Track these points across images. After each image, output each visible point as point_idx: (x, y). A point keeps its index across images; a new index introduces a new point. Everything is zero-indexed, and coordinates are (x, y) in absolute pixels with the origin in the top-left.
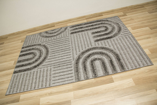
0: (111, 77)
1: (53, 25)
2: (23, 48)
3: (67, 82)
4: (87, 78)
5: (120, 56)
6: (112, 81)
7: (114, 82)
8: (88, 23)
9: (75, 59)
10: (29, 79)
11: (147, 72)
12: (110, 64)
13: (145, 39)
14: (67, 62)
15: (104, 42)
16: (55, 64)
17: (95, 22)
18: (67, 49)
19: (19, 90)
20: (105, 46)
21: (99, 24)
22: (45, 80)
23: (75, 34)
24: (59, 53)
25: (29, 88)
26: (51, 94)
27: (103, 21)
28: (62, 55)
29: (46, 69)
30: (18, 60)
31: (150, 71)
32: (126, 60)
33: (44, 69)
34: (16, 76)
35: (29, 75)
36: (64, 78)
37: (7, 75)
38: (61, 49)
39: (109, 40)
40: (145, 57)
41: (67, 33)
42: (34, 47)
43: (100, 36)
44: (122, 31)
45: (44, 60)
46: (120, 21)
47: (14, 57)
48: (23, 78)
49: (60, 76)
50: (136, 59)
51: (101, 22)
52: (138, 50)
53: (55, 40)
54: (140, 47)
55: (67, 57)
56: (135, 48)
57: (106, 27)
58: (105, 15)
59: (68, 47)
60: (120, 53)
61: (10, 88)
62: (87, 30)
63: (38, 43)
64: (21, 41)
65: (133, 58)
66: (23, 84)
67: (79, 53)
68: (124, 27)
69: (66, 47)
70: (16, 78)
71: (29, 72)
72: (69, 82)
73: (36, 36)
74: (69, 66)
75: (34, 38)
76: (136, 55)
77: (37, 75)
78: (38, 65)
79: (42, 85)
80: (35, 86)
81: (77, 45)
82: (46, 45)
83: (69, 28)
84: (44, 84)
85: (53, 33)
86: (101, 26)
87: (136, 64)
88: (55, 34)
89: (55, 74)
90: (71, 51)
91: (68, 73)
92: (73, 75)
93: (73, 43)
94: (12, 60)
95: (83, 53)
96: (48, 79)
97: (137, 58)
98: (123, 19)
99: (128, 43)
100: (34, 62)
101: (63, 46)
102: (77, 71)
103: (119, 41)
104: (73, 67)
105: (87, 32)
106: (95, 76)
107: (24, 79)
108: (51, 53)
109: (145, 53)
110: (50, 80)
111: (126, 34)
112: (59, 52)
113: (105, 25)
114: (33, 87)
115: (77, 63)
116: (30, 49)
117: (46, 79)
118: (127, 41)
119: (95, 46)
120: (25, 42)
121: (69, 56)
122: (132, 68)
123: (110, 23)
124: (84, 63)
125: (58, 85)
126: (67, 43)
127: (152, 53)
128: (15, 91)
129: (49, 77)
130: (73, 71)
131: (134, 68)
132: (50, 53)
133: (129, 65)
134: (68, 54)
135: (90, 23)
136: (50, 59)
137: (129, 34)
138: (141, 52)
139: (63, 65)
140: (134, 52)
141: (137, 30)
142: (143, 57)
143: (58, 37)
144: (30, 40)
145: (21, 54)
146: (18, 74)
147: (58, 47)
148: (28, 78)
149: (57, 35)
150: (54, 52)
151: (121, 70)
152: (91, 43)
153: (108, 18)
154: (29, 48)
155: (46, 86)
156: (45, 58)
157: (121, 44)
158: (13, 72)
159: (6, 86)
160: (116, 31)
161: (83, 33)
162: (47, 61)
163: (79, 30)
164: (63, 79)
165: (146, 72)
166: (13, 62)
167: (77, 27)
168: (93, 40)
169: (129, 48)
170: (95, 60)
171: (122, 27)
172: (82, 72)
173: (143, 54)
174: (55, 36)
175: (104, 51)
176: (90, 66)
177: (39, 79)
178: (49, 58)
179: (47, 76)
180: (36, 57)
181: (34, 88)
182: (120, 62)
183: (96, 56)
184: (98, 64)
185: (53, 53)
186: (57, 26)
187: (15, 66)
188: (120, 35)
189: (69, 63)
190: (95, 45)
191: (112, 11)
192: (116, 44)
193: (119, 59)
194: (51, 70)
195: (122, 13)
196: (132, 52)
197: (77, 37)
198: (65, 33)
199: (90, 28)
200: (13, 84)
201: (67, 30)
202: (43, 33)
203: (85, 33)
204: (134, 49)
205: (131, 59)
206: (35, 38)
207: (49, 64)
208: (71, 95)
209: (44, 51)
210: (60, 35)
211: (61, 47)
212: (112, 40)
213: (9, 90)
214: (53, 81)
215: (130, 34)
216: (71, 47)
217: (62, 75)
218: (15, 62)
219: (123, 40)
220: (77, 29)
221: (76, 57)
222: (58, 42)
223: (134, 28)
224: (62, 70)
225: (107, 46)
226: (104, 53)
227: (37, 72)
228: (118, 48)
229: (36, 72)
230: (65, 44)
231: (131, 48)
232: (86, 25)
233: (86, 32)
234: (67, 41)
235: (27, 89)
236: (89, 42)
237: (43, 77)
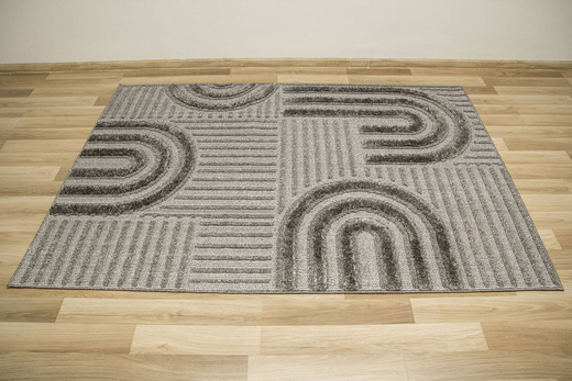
0: (407, 303)
1: (223, 68)
2: (99, 126)
3: (243, 287)
4: (321, 289)
5: (451, 233)
6: (406, 317)
7: (414, 322)
8: (353, 90)
9: (286, 209)
10: (106, 247)
11: (537, 312)
12: (410, 255)
13: (546, 190)
14: (257, 213)
15: (401, 171)
16: (212, 213)
17: (378, 91)
18: (264, 168)
19: (60, 277)
20: (400, 187)
21: (391, 102)
22: (163, 261)
23: (299, 119)
24: (230, 176)
25: (102, 278)
26: (177, 317)
27: (408, 93)
28: (242, 185)
29: (173, 221)
30: (76, 167)
31: (548, 310)
32: (469, 252)
33: (167, 223)
34: (57, 225)
35: (105, 233)
36: (237, 271)
37: (26, 212)
38: (240, 160)
39: (418, 167)
40: (538, 258)
41: (273, 109)
42: (141, 132)
43: (389, 144)
44: (472, 145)
45: (170, 189)
46: (469, 109)
47: (60, 151)
48: (83, 239)
49: (224, 258)
50: (503, 256)
51: (400, 97)
52: (518, 228)
53: (224, 125)
54: (525, 215)
55: (259, 194)
56: (507, 215)
57: (415, 117)
58: (419, 73)
59: (267, 161)
60: (452, 223)
61: (27, 262)
62: (344, 113)
63: (160, 122)
64: (98, 100)
65: (496, 253)
66: (81, 261)
67: (303, 191)
68: (482, 133)
69: (260, 156)
70: (56, 230)
71: (109, 219)
72: (253, 287)
73: (156, 94)
74: (262, 230)
75: (147, 97)
76: (506, 243)
77: (135, 237)
78: (147, 202)
79: (151, 278)
80: (124, 275)
81: (300, 160)
82: (188, 133)
83: (280, 90)
84: (159, 277)
85: (218, 97)
86: (400, 112)
87: (504, 274)
88: (228, 102)
89: (204, 247)
90: (276, 176)
91: (252, 253)
92: (271, 264)
93: (289, 149)
94: (49, 162)
95: (319, 194)
96: (177, 261)
97: (510, 254)
98: (479, 102)
99: (486, 194)
100: (132, 188)
101: (250, 152)
102: (288, 253)
103: (456, 180)
104: (275, 237)
105: (346, 122)
106: (351, 285)
107: (88, 242)
108: (203, 168)
109: (541, 243)
110: (183, 266)
111: (485, 161)
112: (230, 172)
113: (413, 111)
114: (115, 279)
115: (292, 224)
116: (126, 136)
117: (170, 259)
118: (482, 185)
119: (366, 179)
120: (112, 104)
121: (266, 194)
122: (487, 286)
123: (432, 107)
124: (318, 230)
125: (210, 289)
126: (264, 145)
127: (565, 247)
128: (47, 277)
129: (179, 253)
130: (273, 253)
131: (494, 286)
132: (198, 168)
133: (476, 273)
134: (264, 185)
135: (362, 91)
136: (194, 189)
137: (495, 161)
138: (528, 235)
139: (240, 220)
140: (501, 230)
141: (526, 155)
142: (529, 256)
143: (236, 113)
144: (130, 104)
145: (88, 148)
146: (67, 218)
147: (230, 152)
148: (102, 241)
149: (234, 106)
150: (211, 168)
151: (444, 285)
152: (352, 164)
153: (429, 87)
154: (123, 132)
155: (163, 285)
156: (176, 182)
157: (461, 193)
158: (48, 208)
159: (18, 252)
160: (449, 139)
161: (331, 120)
162: (181, 193)
163: (315, 107)
164: (231, 271)
165: (533, 312)
166: (56, 170)
167: (313, 95)
168: (361, 155)
169: (488, 213)
170: (357, 229)
171: (474, 132)
172: (305, 263)
173: (531, 243)
174: (226, 108)
175: (395, 203)
176: (338, 247)
177: (144, 253)
178: (190, 183)
179: (173, 248)
180: (144, 172)
181: (120, 283)
182: (448, 256)
183: (364, 216)
184: (366, 243)
185: (208, 168)
186: (238, 73)
187: (60, 185)
188: (459, 159)
189: (262, 220)
190: (367, 176)
191: (447, 67)
192: (442, 188)
193: (444, 246)
194: (191, 229)
195: (479, 81)
196: (493, 228)
197: (305, 129)
198: (264, 104)
199: (357, 108)
200: (44, 253)
201: (272, 98)
202: (182, 88)
203: (336, 124)
204: (502, 219)
205: (489, 253)
206: (149, 101)
207: (187, 208)
208: (252, 335)
209: (176, 153)
210: (245, 109)
211: (242, 153)
212: (431, 171)
213: (23, 271)
214: (194, 271)
215: (498, 161)
216: (279, 164)
217: (232, 259)
218: (60, 173)
219: (468, 180)
220: (309, 100)
221: (291, 201)
222: (232, 131)
223: (514, 145)
224: (232, 241)
225: (411, 189)
226: (396, 211)
227: (140, 225)
228: (446, 202)
229: (134, 227)
230: (259, 145)
231: (494, 215)
232: (344, 96)
233: (340, 120)
234: (267, 139)
235: (92, 283)
236: (346, 159)
237: (159, 247)
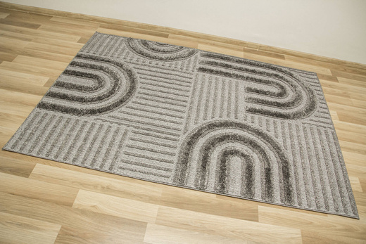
0: (256, 208)
1: (164, 33)
2: (79, 56)
3: (152, 178)
4: (202, 188)
5: (292, 168)
6: (254, 217)
7: (258, 221)
8: (245, 63)
9: (189, 132)
10: (69, 135)
11: (339, 230)
12: (263, 177)
13: (359, 151)
14: (170, 131)
15: (267, 121)
16: (141, 125)
17: (261, 66)
18: (179, 103)
19: (37, 149)
20: (265, 131)
21: (269, 75)
22: (104, 151)
23: (208, 75)
24: (157, 104)
25: (63, 155)
26: (107, 189)
27: (281, 71)
28: (164, 111)
29: (115, 127)
30: (59, 80)
31: (346, 230)
32: (301, 182)
33: (110, 127)
34: (41, 115)
35: (70, 126)
36: (150, 166)
37: (22, 103)
38: (165, 95)
39: (279, 120)
40: (346, 194)
41: (191, 66)
42: (105, 65)
43: (263, 102)
44: (316, 113)
45: (116, 105)
46: (318, 88)
47: (51, 68)
48: (55, 127)
49: (143, 157)
50: (323, 189)
51: (275, 72)
52: (336, 173)
53: (158, 70)
54: (342, 165)
55: (173, 119)
56: (331, 163)
57: (282, 87)
58: (290, 59)
59: (183, 98)
60: (294, 161)
61: (17, 136)
62: (237, 77)
63: (118, 60)
64: (81, 39)
65: (319, 186)
66: (52, 141)
67: (201, 122)
68: (324, 106)
69: (178, 95)
70: (40, 118)
71: (74, 117)
72: (159, 179)
73: (119, 42)
74: (171, 143)
75: (112, 43)
76: (327, 181)
77: (89, 132)
78: (100, 111)
79: (94, 161)
80: (77, 156)
81: (203, 101)
82: (135, 71)
83: (198, 54)
84: (99, 161)
85: (158, 51)
86: (273, 82)
87: (322, 201)
88: (164, 56)
89: (132, 147)
90: (186, 109)
91: (162, 157)
92: (173, 166)
93: (197, 93)
94: (43, 73)
95: (212, 126)
96: (113, 153)
97: (328, 189)
98: (326, 85)
99: (319, 147)
100: (92, 100)
101: (172, 91)
102: (185, 161)
103: (302, 133)
104: (179, 149)
105: (237, 83)
106: (222, 190)
107: (58, 130)
108: (140, 95)
109: (350, 186)
110: (116, 157)
111: (322, 124)
112: (157, 101)
113: (282, 83)
114: (71, 157)
115: (191, 143)
116: (94, 65)
117: (108, 151)
118: (318, 140)
119: (244, 122)
120: (89, 43)
121: (177, 120)
122: (310, 206)
123: (295, 83)
124: (207, 149)
125: (130, 175)
126: (182, 88)
127: (365, 191)
128: (28, 148)
129: (115, 148)
130: (175, 159)
131: (314, 208)
132: (137, 95)
133: (304, 197)
134: (178, 114)
135: (251, 64)
136: (132, 108)
137: (329, 126)
138: (342, 179)
139: (158, 134)
140: (325, 172)
141: (350, 126)
142: (340, 192)
143: (167, 64)
144: (100, 46)
145: (69, 69)
146: (48, 112)
147: (160, 88)
148: (67, 131)
149: (167, 59)
150: (145, 96)
151: (282, 201)
152: (236, 110)
153: (295, 70)
154: (93, 63)
155: (101, 167)
156: (121, 101)
157: (303, 143)
158: (37, 104)
159: (13, 128)
160: (302, 106)
161: (228, 79)
162: (123, 109)
163: (219, 69)
164: (145, 166)
165: (336, 230)
166: (46, 79)
167: (219, 61)
168: (243, 105)
169: (318, 159)
170: (232, 154)
171: (318, 104)
172: (195, 170)
173: (343, 184)
174: (161, 59)
175: (259, 141)
176: (217, 163)
177: (92, 144)
178: (130, 104)
179: (112, 144)
180: (102, 91)
181: (74, 160)
182: (288, 183)
183: (238, 146)
184: (236, 164)
185: (143, 96)
186: (173, 38)
187: (47, 90)
188: (306, 120)
189: (172, 137)
190: (245, 120)
191: (309, 58)
192: (291, 137)
193: (286, 175)
194: (125, 134)
195: (328, 72)
196: (320, 170)
197: (210, 82)
198: (186, 61)
199: (246, 74)
200: (29, 132)
201: (192, 58)
202: (136, 41)
203: (230, 82)
204: (327, 165)
205: (314, 186)
206: (113, 46)
207: (125, 119)
208: (153, 210)
209: (125, 83)
210: (174, 62)
211: (166, 90)
212: (286, 125)
213: (14, 141)
214: (123, 161)
215: (331, 126)
216: (189, 101)
217: (148, 158)
218: (48, 82)
219: (309, 135)
220: (216, 64)
221: (193, 127)
222: (163, 75)
223: (343, 118)
224: (150, 146)
225: (271, 134)
226: (259, 147)
227: (93, 125)
228: (292, 147)
229: (89, 126)
230: (179, 87)
231: (322, 161)
232: (239, 65)
233: (234, 80)
234: (184, 84)
235: (56, 157)
236: (233, 107)
237: (103, 142)
